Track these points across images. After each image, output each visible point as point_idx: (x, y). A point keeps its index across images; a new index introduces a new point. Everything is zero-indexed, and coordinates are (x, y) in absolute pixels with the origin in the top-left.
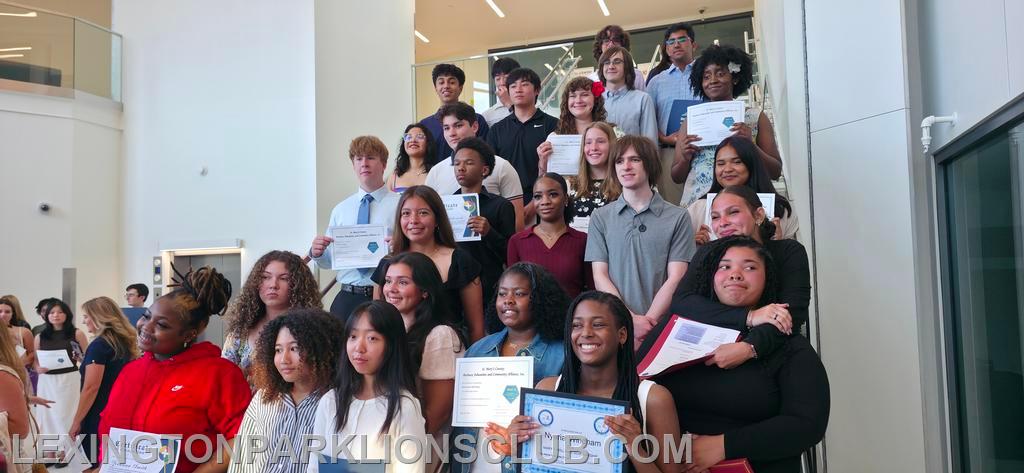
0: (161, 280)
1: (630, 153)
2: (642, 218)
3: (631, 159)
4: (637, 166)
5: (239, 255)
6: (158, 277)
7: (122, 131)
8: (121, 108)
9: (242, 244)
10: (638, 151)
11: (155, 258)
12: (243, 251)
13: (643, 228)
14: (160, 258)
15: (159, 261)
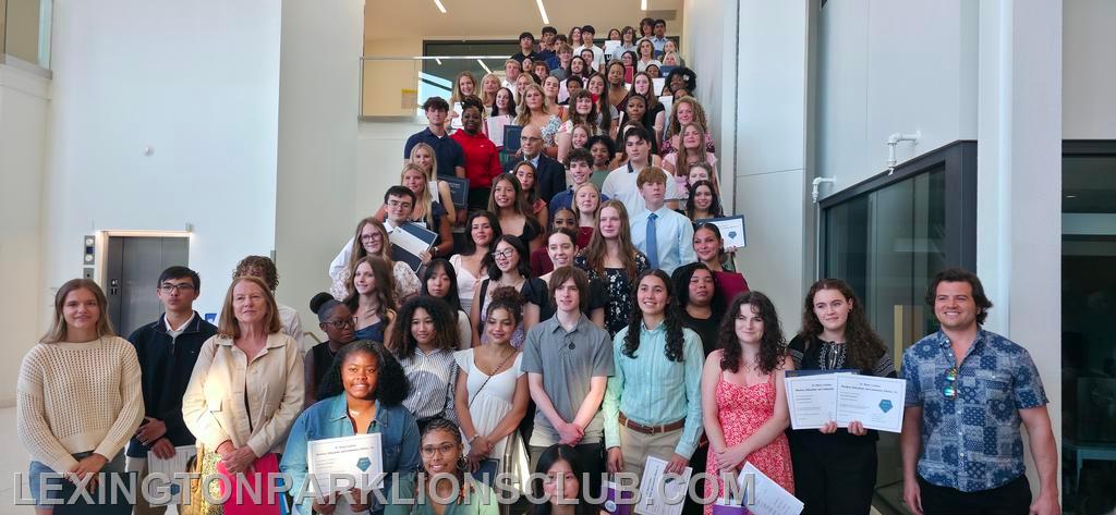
0: (93, 260)
1: (570, 283)
2: (572, 337)
3: (570, 288)
4: (575, 295)
5: (186, 240)
6: (89, 257)
7: (49, 101)
8: (49, 75)
9: (190, 228)
10: (576, 283)
11: (86, 238)
12: (191, 236)
13: (572, 346)
14: (93, 238)
15: (91, 241)
